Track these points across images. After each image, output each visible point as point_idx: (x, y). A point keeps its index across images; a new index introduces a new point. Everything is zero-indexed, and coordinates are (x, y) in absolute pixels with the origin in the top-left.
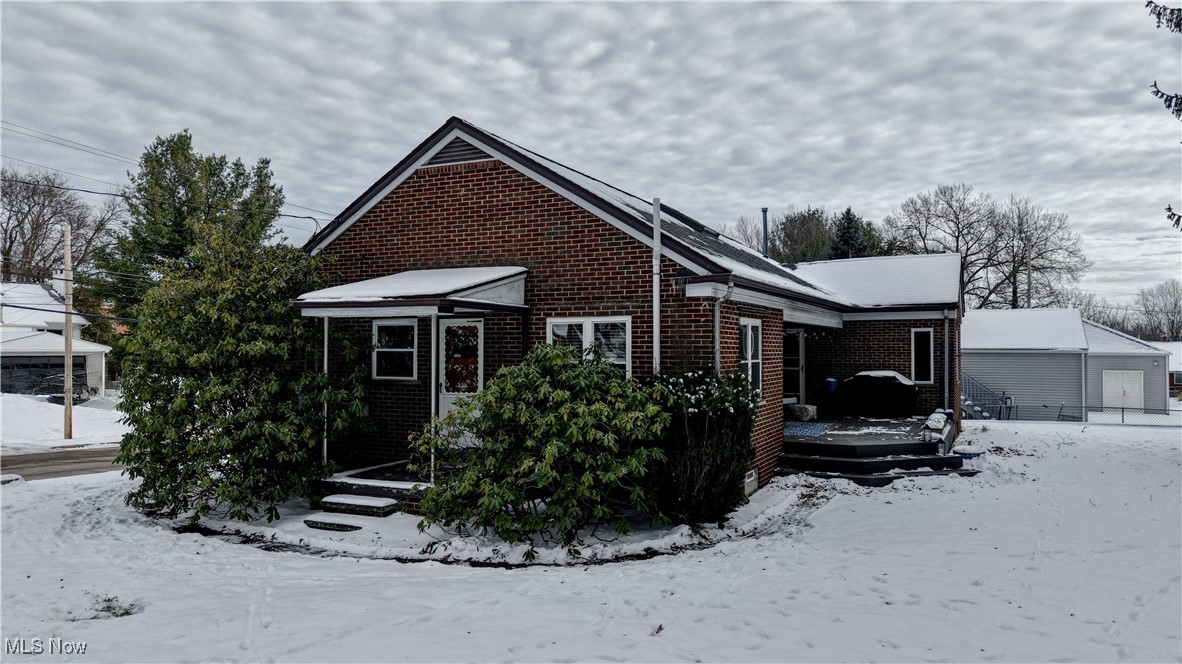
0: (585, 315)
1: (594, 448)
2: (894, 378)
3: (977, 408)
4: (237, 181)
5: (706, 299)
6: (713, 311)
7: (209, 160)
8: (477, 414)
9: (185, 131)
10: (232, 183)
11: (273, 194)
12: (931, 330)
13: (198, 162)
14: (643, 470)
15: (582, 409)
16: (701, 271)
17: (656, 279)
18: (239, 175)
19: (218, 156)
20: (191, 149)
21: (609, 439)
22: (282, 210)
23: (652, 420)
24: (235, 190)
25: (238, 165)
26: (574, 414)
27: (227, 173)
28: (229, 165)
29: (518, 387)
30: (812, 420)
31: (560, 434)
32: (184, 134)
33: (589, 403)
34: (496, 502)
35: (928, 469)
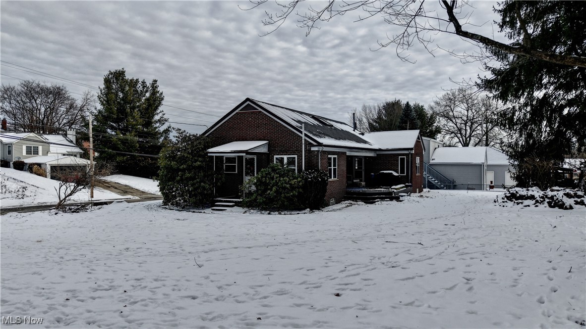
0: (285, 155)
1: (285, 188)
2: (392, 173)
3: (442, 186)
4: (143, 90)
5: (316, 151)
6: (318, 154)
7: (131, 80)
8: (256, 181)
9: (123, 69)
10: (141, 91)
11: (159, 95)
12: (405, 157)
13: (127, 81)
14: (296, 194)
15: (282, 179)
16: (315, 144)
17: (303, 145)
18: (144, 87)
19: (135, 79)
20: (125, 77)
21: (288, 186)
22: (163, 102)
23: (300, 182)
24: (142, 94)
25: (144, 82)
26: (280, 180)
27: (139, 87)
28: (140, 82)
29: (266, 174)
30: (363, 187)
31: (276, 185)
32: (122, 70)
33: (283, 178)
34: (261, 201)
35: (388, 200)
